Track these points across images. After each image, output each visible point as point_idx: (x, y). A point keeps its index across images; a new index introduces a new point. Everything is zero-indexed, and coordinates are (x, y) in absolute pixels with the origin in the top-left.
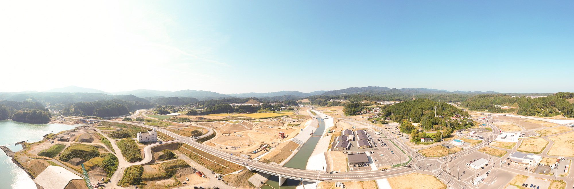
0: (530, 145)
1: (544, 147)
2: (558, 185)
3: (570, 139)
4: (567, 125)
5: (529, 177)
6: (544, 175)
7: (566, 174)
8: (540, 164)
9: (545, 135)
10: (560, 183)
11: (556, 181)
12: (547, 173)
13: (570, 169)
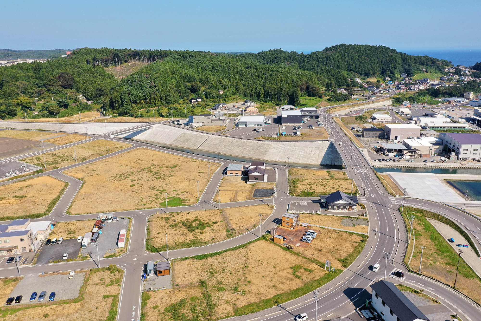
0: (13, 199)
1: (55, 196)
2: (104, 277)
3: (124, 169)
4: (113, 136)
5: (23, 278)
6: (66, 263)
7: (121, 251)
8: (49, 241)
9: (55, 168)
10: (109, 272)
11: (98, 270)
12: (73, 256)
13: (130, 238)
